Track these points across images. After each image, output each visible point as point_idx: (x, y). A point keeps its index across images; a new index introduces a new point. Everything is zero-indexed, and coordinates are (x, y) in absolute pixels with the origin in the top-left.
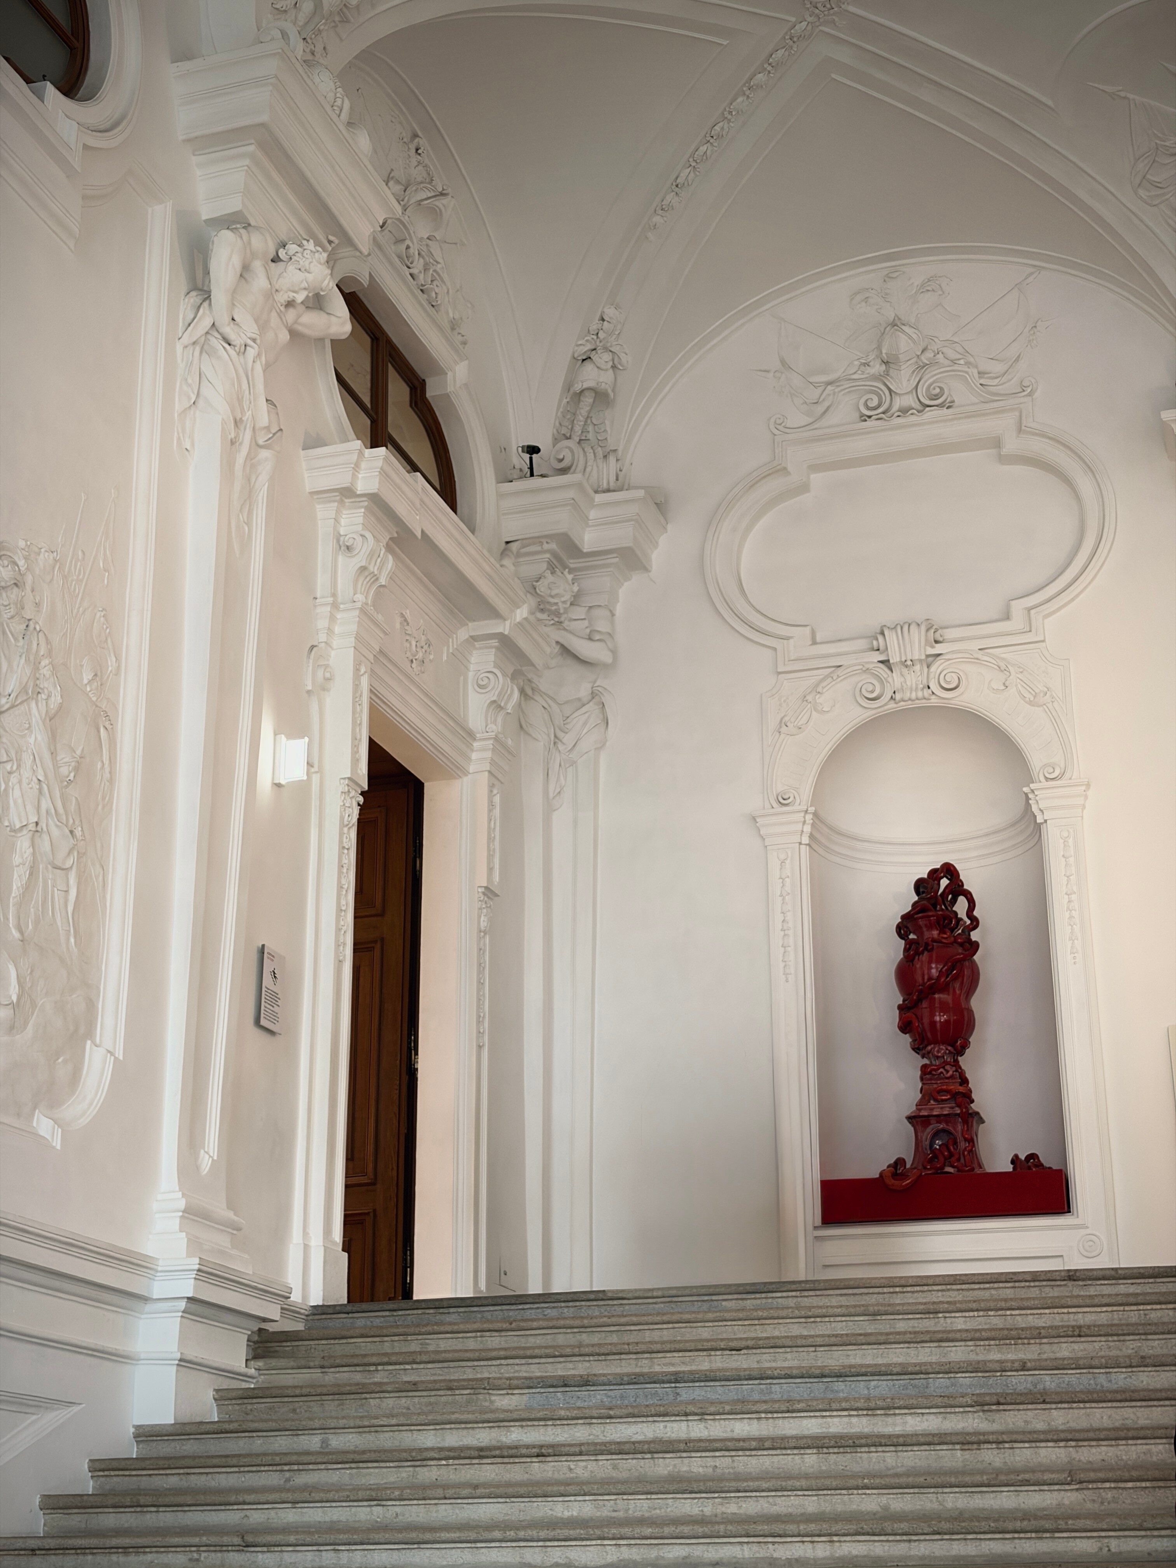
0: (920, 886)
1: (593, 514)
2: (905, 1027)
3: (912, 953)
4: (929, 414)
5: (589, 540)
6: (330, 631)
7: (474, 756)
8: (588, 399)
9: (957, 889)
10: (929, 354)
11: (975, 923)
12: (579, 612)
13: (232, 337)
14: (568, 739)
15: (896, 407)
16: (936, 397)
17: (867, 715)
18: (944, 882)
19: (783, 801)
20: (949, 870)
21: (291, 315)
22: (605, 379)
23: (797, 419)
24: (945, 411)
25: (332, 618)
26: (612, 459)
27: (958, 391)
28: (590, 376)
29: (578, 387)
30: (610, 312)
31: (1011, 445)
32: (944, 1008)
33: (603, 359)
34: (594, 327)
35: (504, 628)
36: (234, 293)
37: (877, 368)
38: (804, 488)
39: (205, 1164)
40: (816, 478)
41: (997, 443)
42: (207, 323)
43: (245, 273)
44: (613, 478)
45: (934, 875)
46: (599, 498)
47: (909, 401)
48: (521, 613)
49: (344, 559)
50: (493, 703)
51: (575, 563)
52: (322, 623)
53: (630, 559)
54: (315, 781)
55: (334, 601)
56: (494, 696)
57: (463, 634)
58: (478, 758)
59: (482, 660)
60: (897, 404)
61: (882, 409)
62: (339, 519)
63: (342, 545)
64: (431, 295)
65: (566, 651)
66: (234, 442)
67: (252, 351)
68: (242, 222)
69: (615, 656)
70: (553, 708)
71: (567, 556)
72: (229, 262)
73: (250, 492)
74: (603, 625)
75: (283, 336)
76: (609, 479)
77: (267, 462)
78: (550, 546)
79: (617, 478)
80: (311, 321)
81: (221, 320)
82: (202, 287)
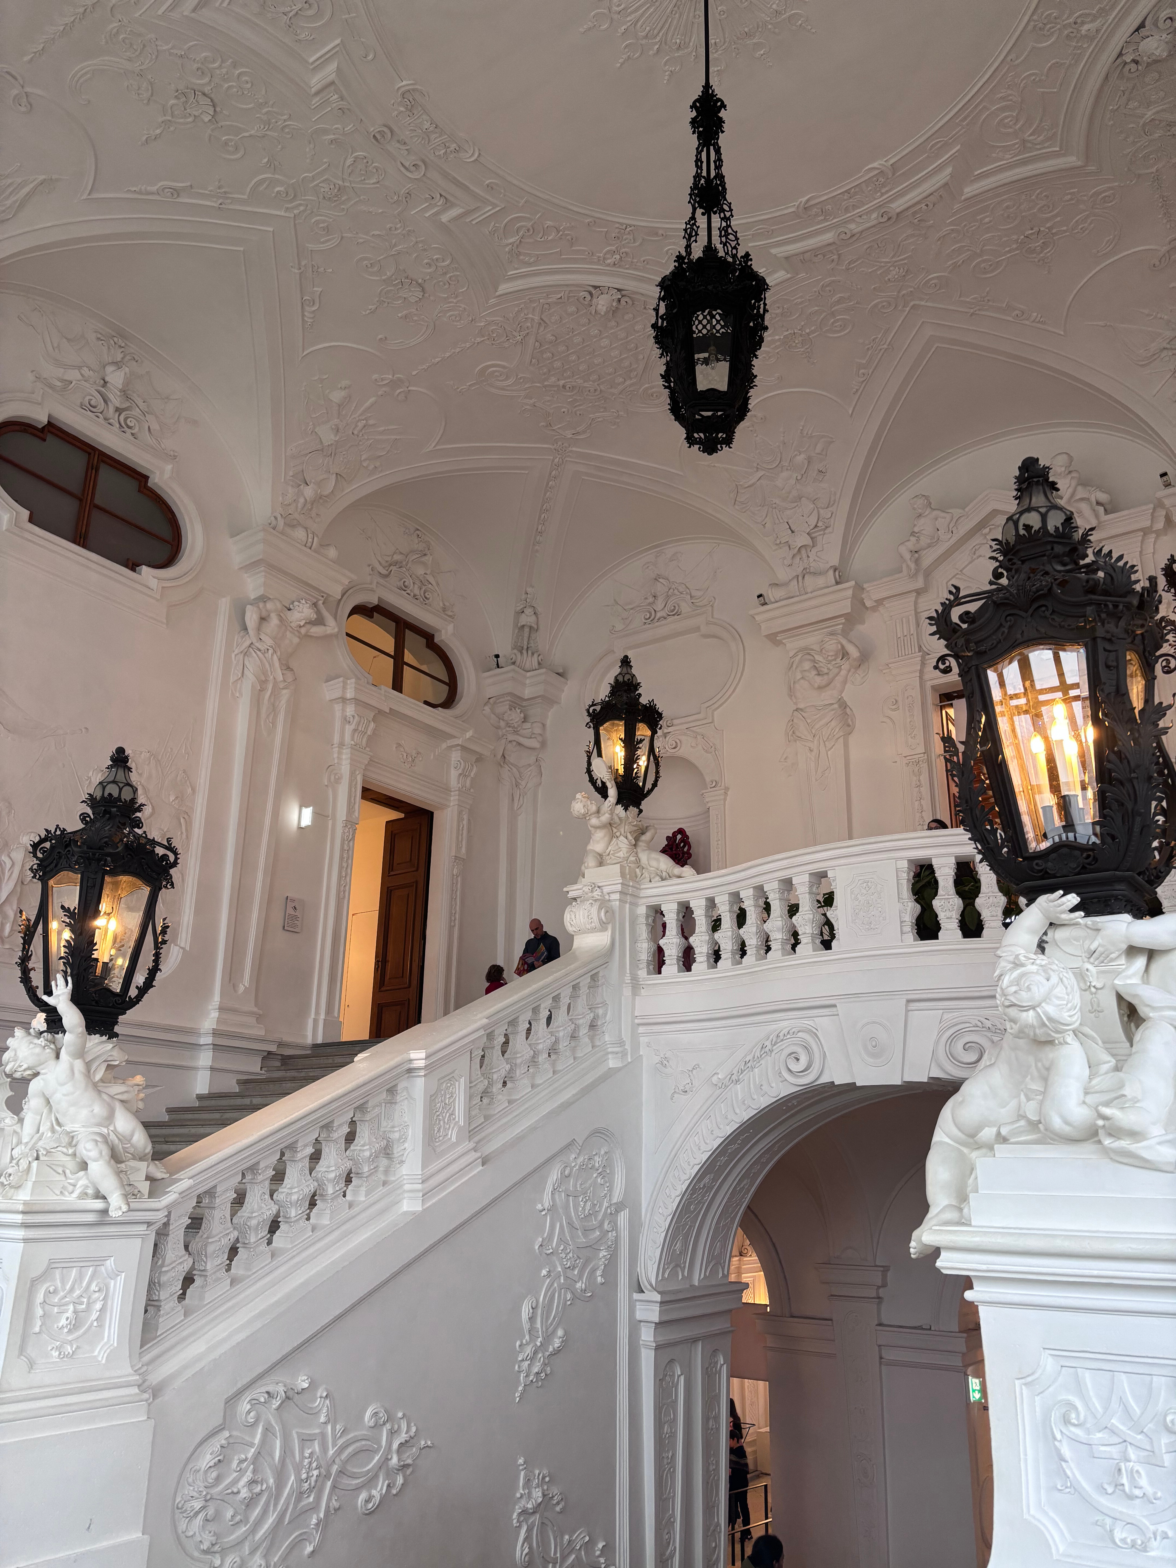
0: (669, 838)
1: (528, 681)
4: (671, 619)
5: (527, 693)
6: (339, 758)
7: (452, 798)
8: (527, 630)
9: (685, 839)
10: (671, 590)
11: (690, 855)
12: (527, 725)
13: (260, 647)
14: (523, 783)
15: (657, 618)
16: (673, 611)
18: (679, 837)
20: (681, 831)
21: (303, 631)
22: (533, 620)
23: (619, 626)
24: (676, 617)
25: (340, 753)
26: (536, 655)
27: (685, 607)
28: (524, 620)
29: (519, 625)
30: (529, 590)
31: (704, 629)
33: (528, 611)
34: (524, 597)
35: (460, 742)
36: (259, 629)
37: (651, 600)
39: (241, 989)
41: (698, 629)
42: (248, 643)
43: (263, 619)
44: (536, 664)
45: (675, 834)
46: (529, 674)
47: (662, 613)
48: (469, 734)
49: (347, 726)
50: (460, 774)
51: (524, 704)
52: (336, 755)
53: (549, 700)
54: (330, 823)
55: (342, 744)
56: (460, 771)
57: (444, 746)
58: (454, 799)
59: (455, 756)
60: (659, 615)
61: (651, 619)
62: (343, 710)
63: (346, 720)
64: (424, 600)
65: (519, 744)
66: (262, 690)
67: (271, 651)
68: (263, 599)
69: (543, 744)
70: (514, 769)
71: (517, 702)
72: (251, 618)
73: (274, 709)
74: (538, 730)
75: (296, 640)
76: (535, 664)
77: (285, 694)
78: (509, 698)
79: (539, 664)
80: (316, 630)
81: (254, 641)
82: (245, 629)
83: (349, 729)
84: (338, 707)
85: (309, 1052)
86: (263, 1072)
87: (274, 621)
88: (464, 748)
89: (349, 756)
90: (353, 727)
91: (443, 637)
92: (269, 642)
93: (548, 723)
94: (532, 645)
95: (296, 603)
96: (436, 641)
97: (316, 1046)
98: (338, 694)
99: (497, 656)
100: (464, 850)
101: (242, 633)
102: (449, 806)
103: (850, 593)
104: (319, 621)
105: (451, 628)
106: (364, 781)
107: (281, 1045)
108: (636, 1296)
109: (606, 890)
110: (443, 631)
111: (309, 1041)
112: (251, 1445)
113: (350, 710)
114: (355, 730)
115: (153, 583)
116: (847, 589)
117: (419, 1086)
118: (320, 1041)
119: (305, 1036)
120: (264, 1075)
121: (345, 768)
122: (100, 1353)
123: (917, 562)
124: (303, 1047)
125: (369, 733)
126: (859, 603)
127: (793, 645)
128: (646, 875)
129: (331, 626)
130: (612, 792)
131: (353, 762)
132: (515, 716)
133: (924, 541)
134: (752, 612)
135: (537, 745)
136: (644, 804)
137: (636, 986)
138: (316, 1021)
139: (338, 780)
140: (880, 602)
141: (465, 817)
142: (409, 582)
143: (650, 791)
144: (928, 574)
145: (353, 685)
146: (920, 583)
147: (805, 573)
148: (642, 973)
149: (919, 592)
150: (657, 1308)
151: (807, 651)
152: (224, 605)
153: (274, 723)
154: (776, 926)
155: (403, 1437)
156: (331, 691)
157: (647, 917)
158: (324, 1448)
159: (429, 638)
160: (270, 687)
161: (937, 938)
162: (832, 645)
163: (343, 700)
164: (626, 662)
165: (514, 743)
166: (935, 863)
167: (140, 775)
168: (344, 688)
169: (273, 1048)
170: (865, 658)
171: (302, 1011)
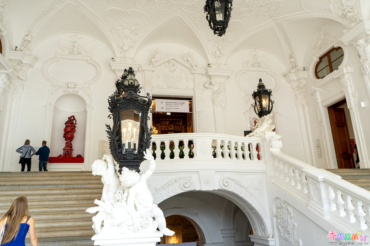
0: (69, 118)
1: (25, 58)
2: (64, 137)
3: (66, 127)
4: (78, 55)
5: (24, 62)
8: (27, 41)
9: (74, 119)
10: (80, 47)
11: (76, 124)
12: (21, 72)
14: (17, 90)
15: (74, 53)
16: (80, 53)
17: (64, 94)
19: (50, 104)
20: (73, 116)
22: (30, 39)
24: (81, 55)
26: (30, 51)
27: (83, 53)
28: (27, 38)
29: (25, 39)
30: (32, 30)
31: (89, 61)
32: (70, 134)
33: (30, 36)
34: (29, 31)
35: (8, 72)
37: (72, 47)
38: (59, 61)
40: (61, 60)
41: (87, 61)
44: (29, 53)
47: (76, 52)
48: (11, 70)
51: (22, 65)
53: (31, 66)
56: (4, 82)
58: (1, 91)
59: (3, 76)
60: (74, 52)
65: (18, 77)
69: (26, 79)
70: (15, 85)
71: (20, 63)
74: (25, 74)
78: (17, 61)
88: (7, 75)
93: (28, 73)
99: (16, 47)
127: (119, 74)
132: (18, 68)
134: (110, 62)
135: (24, 79)
141: (3, 98)
146: (154, 69)
147: (126, 57)
149: (153, 71)
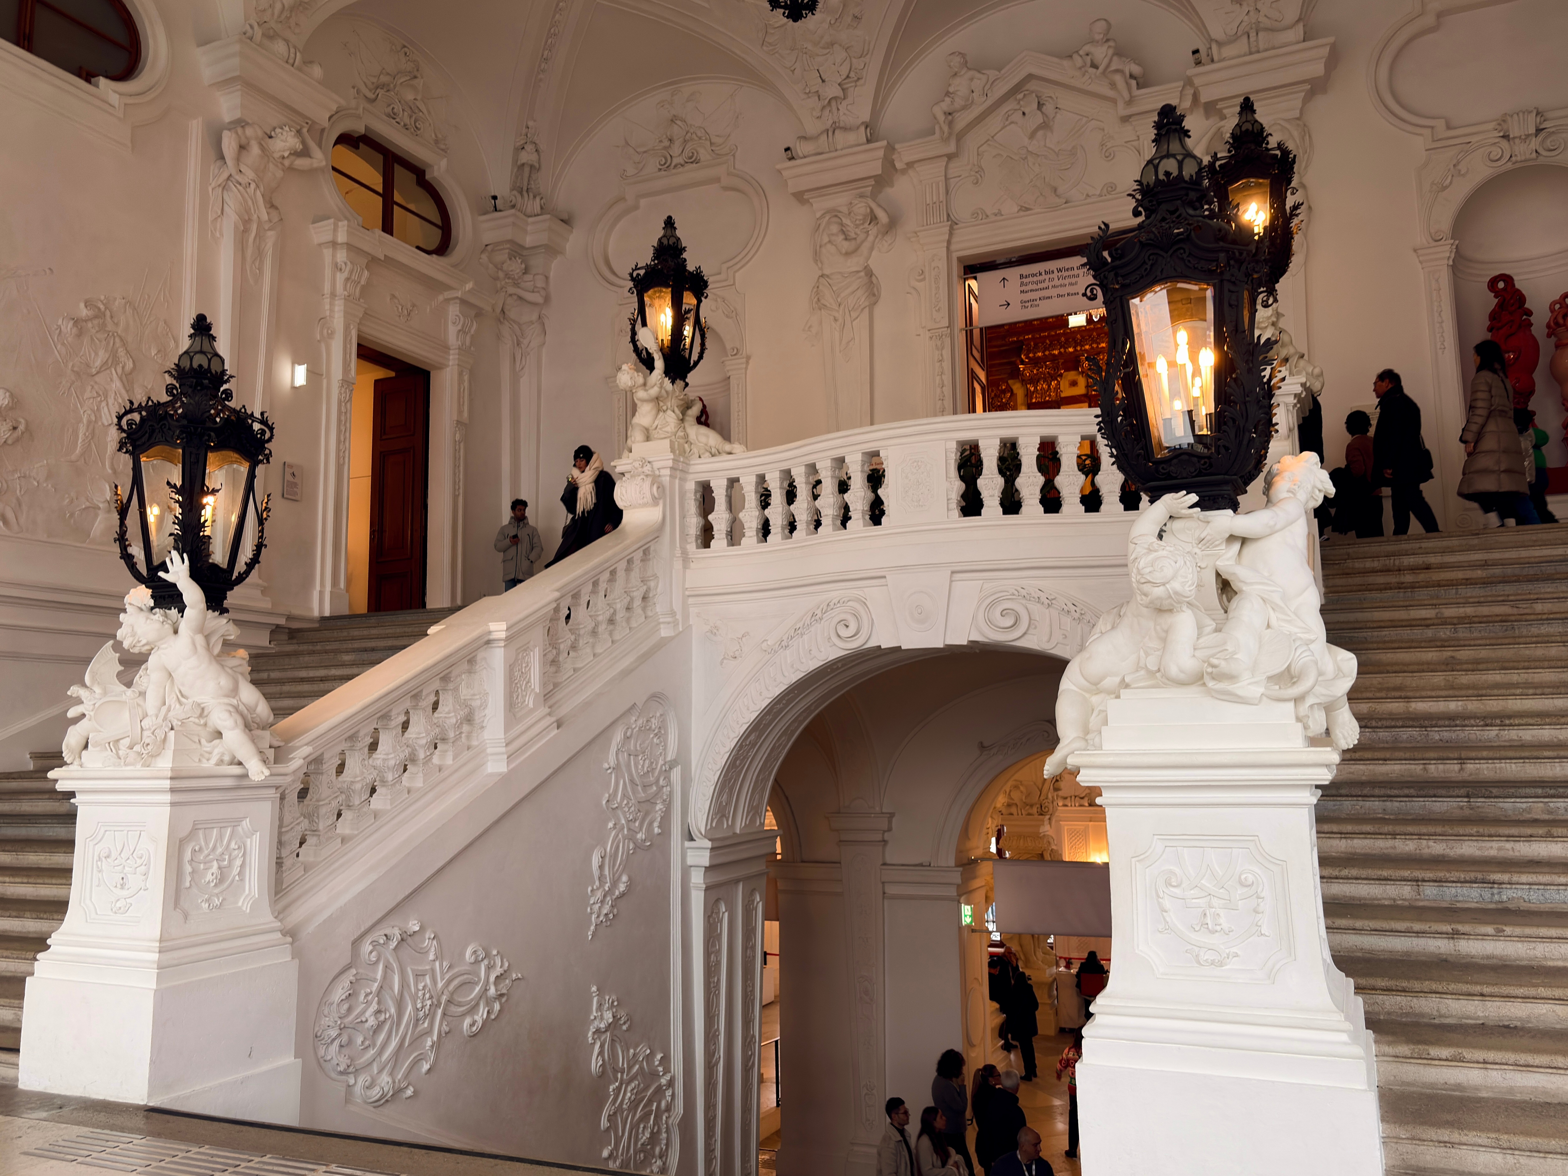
1: (529, 228)
4: (689, 167)
5: (529, 241)
6: (332, 310)
7: (451, 357)
8: (527, 169)
10: (689, 134)
12: (528, 277)
13: (240, 180)
14: (526, 342)
15: (673, 164)
16: (691, 158)
22: (533, 158)
23: (631, 171)
24: (694, 165)
25: (332, 304)
26: (538, 199)
27: (704, 155)
28: (524, 157)
29: (519, 163)
31: (725, 181)
33: (529, 147)
34: (524, 131)
35: (459, 294)
36: (238, 160)
37: (667, 143)
38: (636, 207)
40: (643, 202)
41: (718, 180)
42: (225, 175)
43: (242, 147)
44: (539, 208)
46: (530, 220)
47: (679, 160)
48: (469, 286)
49: (338, 274)
50: (460, 331)
51: (525, 253)
52: (327, 307)
53: (552, 250)
54: (325, 382)
55: (333, 295)
56: (459, 327)
57: (441, 298)
58: (453, 359)
59: (454, 310)
60: (675, 161)
61: (666, 166)
62: (334, 256)
63: (337, 268)
64: (413, 129)
65: (520, 298)
66: (246, 231)
67: (253, 186)
68: (240, 124)
69: (547, 299)
70: (516, 327)
71: (517, 251)
72: (229, 144)
73: (260, 253)
74: (540, 283)
75: (279, 174)
76: (537, 209)
77: (271, 237)
78: (508, 246)
79: (542, 208)
80: (301, 163)
81: (234, 172)
82: (222, 157)
83: (340, 278)
84: (327, 253)
85: (317, 625)
86: (272, 646)
87: (255, 150)
88: (463, 302)
89: (342, 308)
90: (346, 274)
91: (436, 174)
92: (250, 174)
93: (552, 275)
94: (533, 186)
95: (278, 130)
96: (427, 177)
97: (323, 619)
98: (328, 237)
99: (495, 198)
100: (466, 414)
101: (219, 163)
102: (447, 366)
103: (881, 153)
104: (305, 153)
105: (444, 163)
106: (359, 337)
107: (289, 618)
108: (687, 844)
109: (656, 465)
110: (436, 168)
111: (316, 613)
112: (375, 980)
113: (342, 256)
114: (347, 279)
115: (114, 99)
116: (878, 149)
117: (497, 658)
118: (327, 613)
119: (311, 609)
120: (274, 648)
121: (338, 321)
122: (244, 903)
123: (951, 124)
124: (311, 620)
125: (363, 282)
126: (889, 163)
127: (821, 205)
128: (695, 450)
129: (319, 158)
130: (659, 364)
131: (346, 313)
132: (516, 267)
133: (959, 102)
134: (778, 167)
135: (540, 300)
136: (691, 377)
137: (686, 559)
138: (321, 593)
139: (331, 335)
140: (910, 165)
141: (466, 378)
142: (398, 108)
143: (696, 363)
144: (960, 137)
145: (346, 228)
146: (952, 148)
147: (835, 128)
148: (692, 547)
149: (950, 157)
150: (707, 854)
151: (834, 213)
152: (196, 128)
153: (261, 269)
154: (828, 503)
155: (498, 971)
156: (320, 233)
157: (696, 492)
158: (434, 981)
159: (419, 173)
160: (254, 227)
161: (980, 515)
162: (861, 208)
163: (334, 244)
164: (669, 223)
165: (515, 297)
166: (981, 444)
167: (117, 324)
168: (335, 230)
169: (282, 621)
170: (893, 224)
171: (307, 582)
